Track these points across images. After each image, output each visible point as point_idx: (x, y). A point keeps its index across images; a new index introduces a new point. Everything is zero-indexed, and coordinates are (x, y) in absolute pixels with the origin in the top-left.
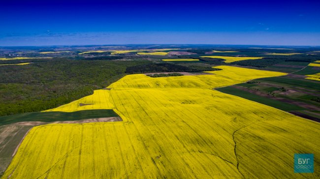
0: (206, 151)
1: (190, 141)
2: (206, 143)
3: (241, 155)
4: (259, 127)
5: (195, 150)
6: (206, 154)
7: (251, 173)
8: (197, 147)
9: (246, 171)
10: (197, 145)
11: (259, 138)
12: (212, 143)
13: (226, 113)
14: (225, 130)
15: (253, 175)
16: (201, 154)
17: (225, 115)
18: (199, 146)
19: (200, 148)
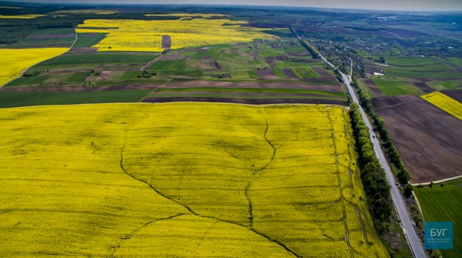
0: (131, 228)
1: (83, 235)
2: (114, 215)
3: (174, 192)
4: (140, 139)
5: (114, 243)
6: (139, 233)
7: (214, 207)
8: (109, 236)
9: (207, 209)
10: (104, 231)
11: (162, 154)
12: (121, 209)
13: (68, 143)
14: (105, 172)
15: (218, 207)
16: (132, 239)
17: (69, 148)
18: (110, 232)
19: (115, 232)
